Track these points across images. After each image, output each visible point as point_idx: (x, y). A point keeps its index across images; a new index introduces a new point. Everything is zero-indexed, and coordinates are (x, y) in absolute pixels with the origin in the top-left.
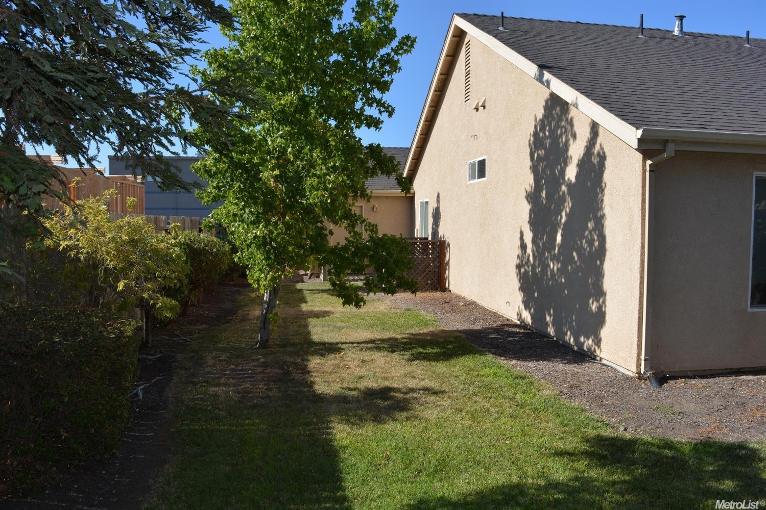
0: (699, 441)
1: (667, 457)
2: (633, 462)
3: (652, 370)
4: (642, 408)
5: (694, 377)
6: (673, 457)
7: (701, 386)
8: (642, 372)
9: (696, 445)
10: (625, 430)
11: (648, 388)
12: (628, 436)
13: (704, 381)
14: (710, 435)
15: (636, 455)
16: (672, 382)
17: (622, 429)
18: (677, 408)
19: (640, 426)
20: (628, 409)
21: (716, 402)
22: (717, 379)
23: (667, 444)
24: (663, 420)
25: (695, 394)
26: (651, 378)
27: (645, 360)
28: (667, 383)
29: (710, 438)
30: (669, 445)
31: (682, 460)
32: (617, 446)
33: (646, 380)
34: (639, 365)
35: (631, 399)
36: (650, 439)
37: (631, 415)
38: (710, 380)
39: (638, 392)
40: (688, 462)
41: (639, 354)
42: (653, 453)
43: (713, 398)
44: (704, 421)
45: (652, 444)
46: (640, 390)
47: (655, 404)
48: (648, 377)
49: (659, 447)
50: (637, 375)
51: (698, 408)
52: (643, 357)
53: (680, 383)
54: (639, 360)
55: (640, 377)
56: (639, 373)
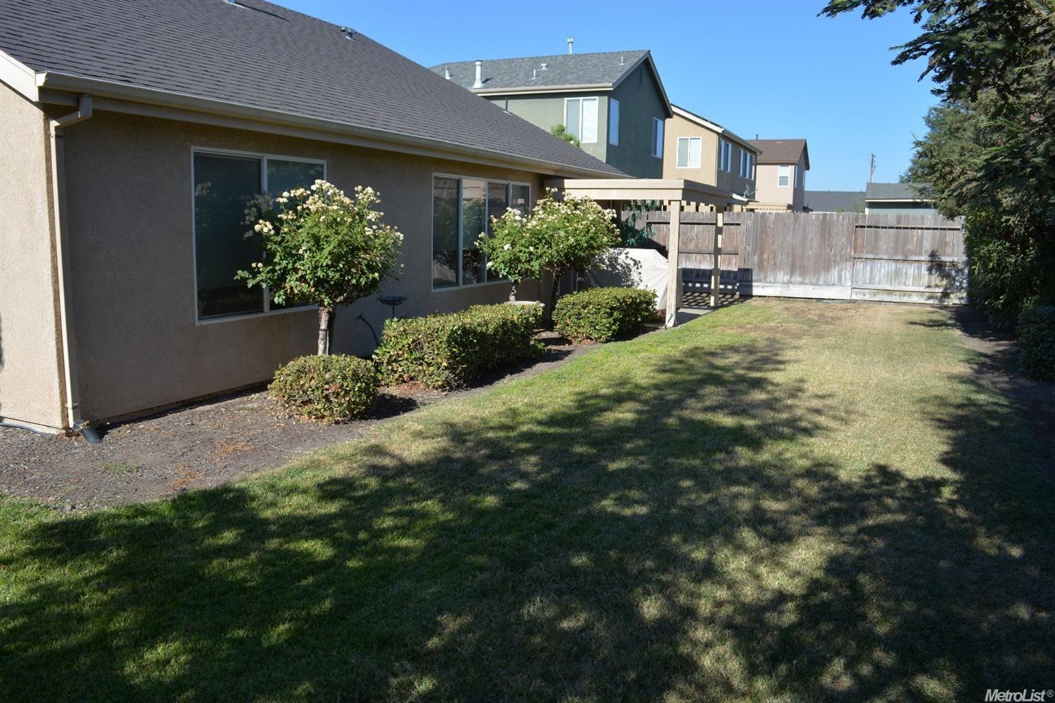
0: (176, 497)
1: (142, 527)
2: (102, 546)
3: (85, 421)
4: (86, 474)
5: (140, 419)
6: (152, 524)
7: (152, 429)
8: (71, 426)
9: (174, 501)
10: (73, 507)
11: (84, 446)
12: (82, 513)
13: (155, 422)
14: (184, 486)
15: (102, 536)
16: (114, 432)
17: (68, 507)
18: (131, 463)
19: (91, 497)
20: (67, 480)
21: (178, 445)
22: (170, 417)
23: (136, 510)
24: (119, 483)
25: (149, 440)
26: (86, 432)
27: (74, 408)
28: (107, 433)
29: (185, 489)
30: (143, 512)
31: (164, 524)
32: (72, 532)
33: (78, 435)
34: (65, 417)
35: (66, 465)
36: (113, 511)
37: (73, 487)
38: (161, 419)
39: (72, 454)
40: (172, 525)
41: (64, 401)
42: (123, 526)
43: (173, 440)
44: (169, 471)
45: (118, 516)
46: (73, 451)
47: (100, 465)
48: (82, 431)
49: (128, 517)
50: (64, 431)
51: (158, 457)
52: (69, 404)
53: (125, 430)
54: (64, 409)
55: (69, 432)
56: (67, 428)
